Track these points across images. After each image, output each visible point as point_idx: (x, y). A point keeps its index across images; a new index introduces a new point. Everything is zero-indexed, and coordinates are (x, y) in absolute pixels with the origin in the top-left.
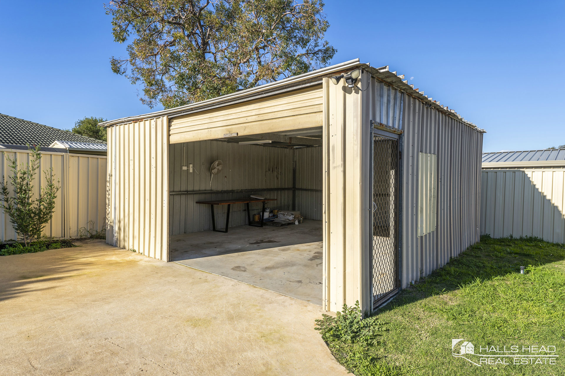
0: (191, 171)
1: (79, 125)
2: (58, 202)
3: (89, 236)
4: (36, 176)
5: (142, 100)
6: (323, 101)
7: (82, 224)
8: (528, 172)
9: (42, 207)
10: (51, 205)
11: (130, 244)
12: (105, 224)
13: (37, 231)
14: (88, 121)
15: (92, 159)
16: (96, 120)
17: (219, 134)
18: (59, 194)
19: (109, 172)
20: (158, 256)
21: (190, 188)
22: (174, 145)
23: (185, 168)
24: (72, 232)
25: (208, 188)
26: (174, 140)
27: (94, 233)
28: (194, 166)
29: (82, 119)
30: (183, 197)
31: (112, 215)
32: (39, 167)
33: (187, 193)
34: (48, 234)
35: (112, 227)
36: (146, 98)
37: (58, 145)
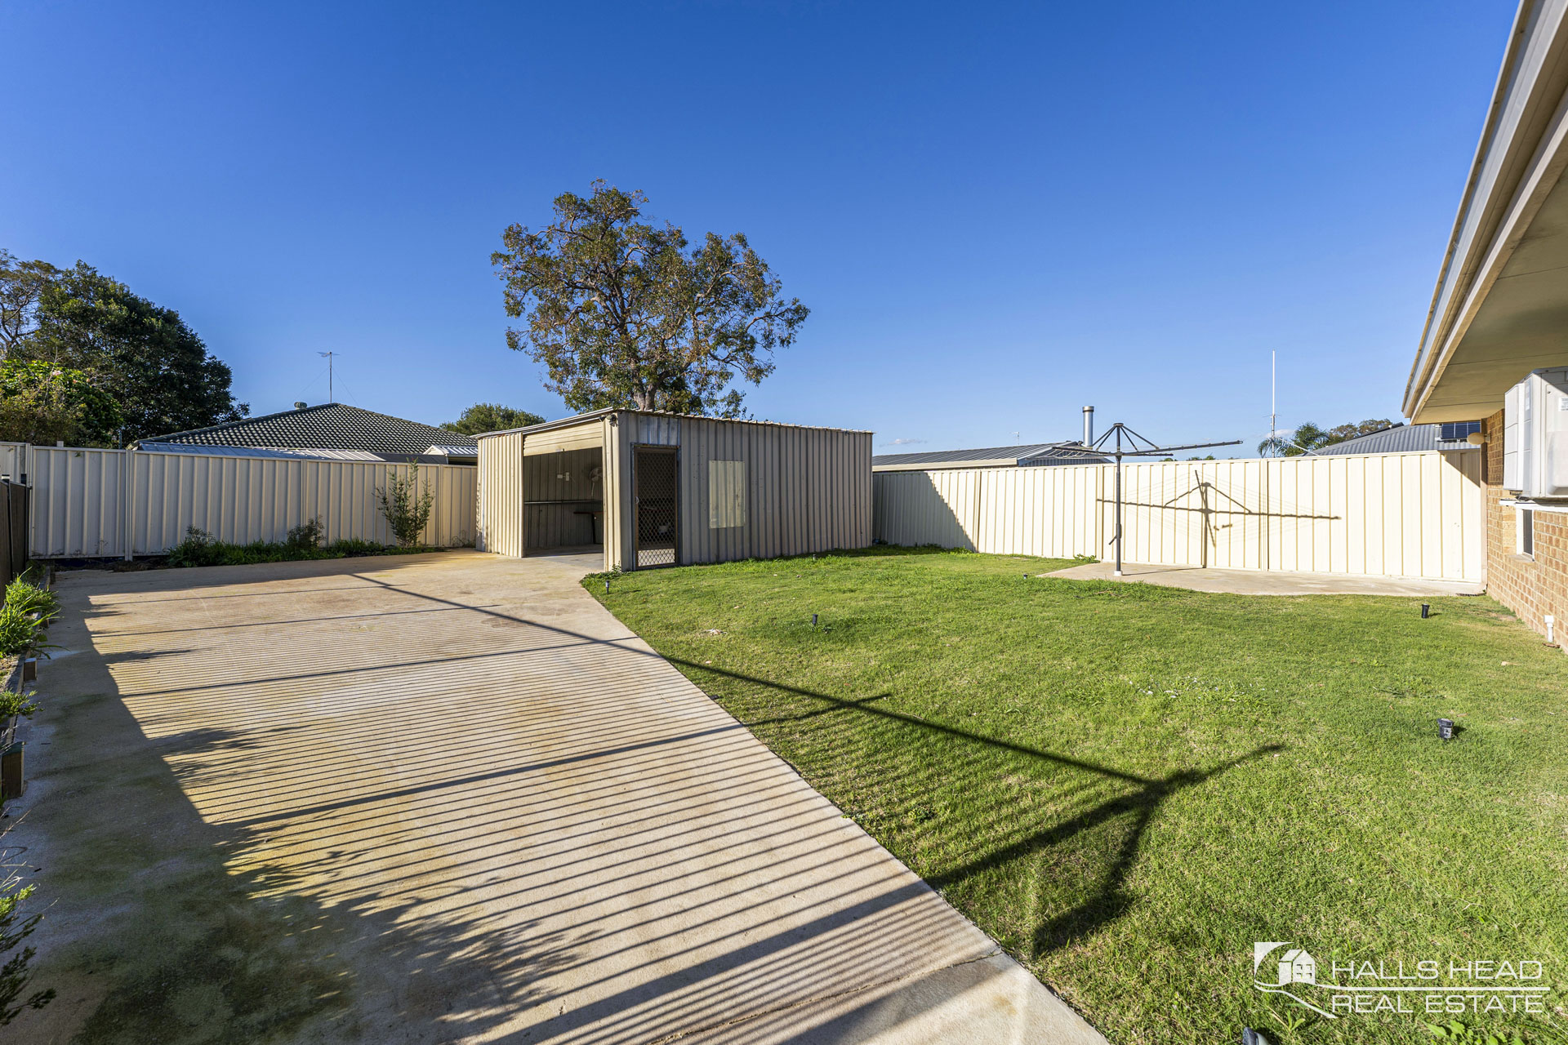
0: (568, 479)
1: (467, 417)
2: (432, 510)
3: (461, 545)
4: (413, 486)
5: (546, 385)
6: (602, 430)
7: (455, 533)
8: (930, 474)
9: (418, 514)
10: (426, 513)
11: (495, 548)
12: (476, 531)
13: (414, 537)
14: (479, 410)
15: (465, 468)
16: (490, 407)
17: (553, 449)
18: (433, 503)
19: (479, 481)
20: (515, 555)
21: (567, 498)
22: (531, 458)
23: (560, 476)
24: (445, 541)
25: (589, 497)
26: (527, 453)
27: (466, 542)
28: (571, 475)
29: (472, 406)
30: (559, 507)
31: (482, 523)
32: (416, 478)
33: (563, 503)
34: (423, 542)
35: (481, 533)
36: (554, 383)
37: (435, 451)
